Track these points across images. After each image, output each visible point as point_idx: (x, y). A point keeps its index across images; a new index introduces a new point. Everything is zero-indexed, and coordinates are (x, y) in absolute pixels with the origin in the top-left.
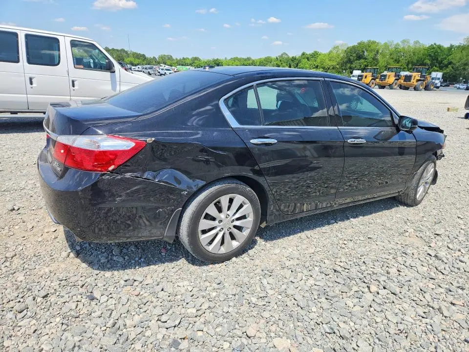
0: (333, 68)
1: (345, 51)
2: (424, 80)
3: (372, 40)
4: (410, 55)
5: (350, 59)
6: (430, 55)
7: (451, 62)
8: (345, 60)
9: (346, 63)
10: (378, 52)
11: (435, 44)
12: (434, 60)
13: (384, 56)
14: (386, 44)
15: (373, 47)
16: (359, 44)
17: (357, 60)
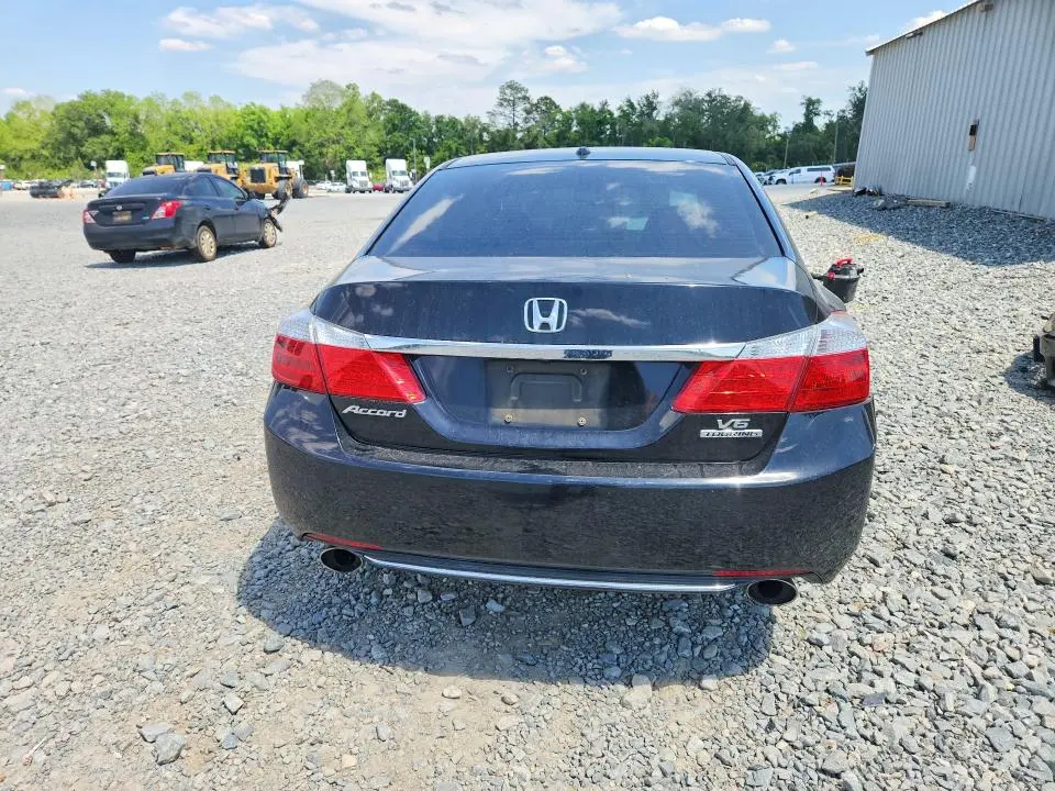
0: (33, 157)
1: (54, 114)
2: (288, 178)
3: (113, 90)
4: (211, 127)
5: (71, 136)
6: (251, 128)
7: (295, 141)
8: (61, 136)
9: (65, 143)
10: (136, 118)
11: (253, 104)
12: (261, 136)
13: (155, 127)
14: (149, 100)
15: (120, 106)
16: (85, 97)
17: (90, 135)
